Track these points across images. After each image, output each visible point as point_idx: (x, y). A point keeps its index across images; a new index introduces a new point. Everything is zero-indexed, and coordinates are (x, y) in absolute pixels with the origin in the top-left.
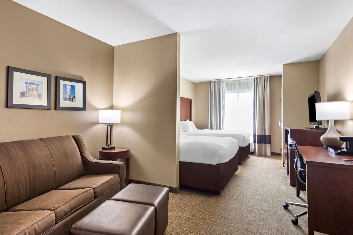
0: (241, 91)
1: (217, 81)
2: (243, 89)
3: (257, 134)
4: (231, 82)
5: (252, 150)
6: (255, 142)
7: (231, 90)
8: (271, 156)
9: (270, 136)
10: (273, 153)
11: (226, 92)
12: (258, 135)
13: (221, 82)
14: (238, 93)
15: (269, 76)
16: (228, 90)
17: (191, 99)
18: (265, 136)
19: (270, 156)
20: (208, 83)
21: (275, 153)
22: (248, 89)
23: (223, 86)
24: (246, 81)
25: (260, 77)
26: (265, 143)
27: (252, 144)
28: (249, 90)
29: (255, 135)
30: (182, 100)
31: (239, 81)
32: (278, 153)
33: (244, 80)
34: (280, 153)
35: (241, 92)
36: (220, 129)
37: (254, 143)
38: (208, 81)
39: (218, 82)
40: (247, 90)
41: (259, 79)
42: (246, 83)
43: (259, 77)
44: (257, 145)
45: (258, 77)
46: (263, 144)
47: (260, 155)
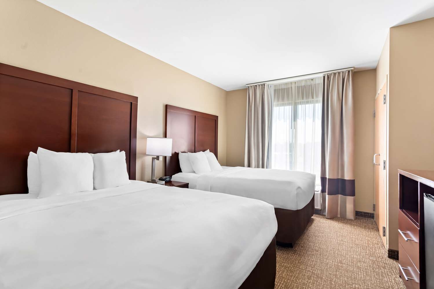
0: (299, 101)
1: (259, 85)
2: (303, 98)
3: (327, 177)
4: (283, 87)
5: (318, 206)
6: (323, 191)
7: (283, 99)
8: (356, 219)
9: (353, 182)
10: (358, 212)
11: (275, 103)
12: (329, 179)
13: (265, 86)
14: (296, 105)
15: (352, 70)
16: (278, 100)
17: (217, 117)
18: (343, 181)
19: (353, 219)
20: (245, 90)
21: (361, 212)
22: (313, 98)
23: (269, 93)
24: (309, 83)
25: (335, 74)
26: (344, 193)
27: (319, 195)
28: (315, 99)
29: (323, 179)
30: (195, 116)
31: (297, 83)
32: (368, 213)
33: (306, 80)
34: (371, 214)
35: (301, 103)
36: (263, 167)
37: (322, 193)
38: (245, 86)
39: (261, 87)
40: (310, 99)
41: (333, 77)
42: (310, 85)
43: (333, 74)
44: (328, 197)
45: (331, 74)
46: (340, 195)
47: (333, 217)
